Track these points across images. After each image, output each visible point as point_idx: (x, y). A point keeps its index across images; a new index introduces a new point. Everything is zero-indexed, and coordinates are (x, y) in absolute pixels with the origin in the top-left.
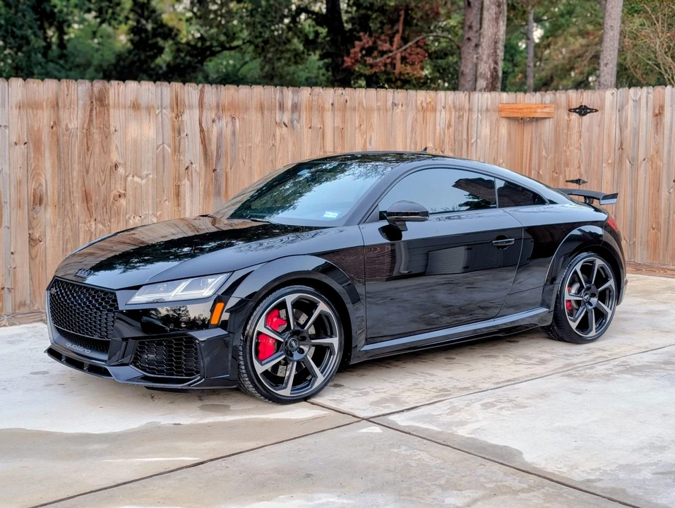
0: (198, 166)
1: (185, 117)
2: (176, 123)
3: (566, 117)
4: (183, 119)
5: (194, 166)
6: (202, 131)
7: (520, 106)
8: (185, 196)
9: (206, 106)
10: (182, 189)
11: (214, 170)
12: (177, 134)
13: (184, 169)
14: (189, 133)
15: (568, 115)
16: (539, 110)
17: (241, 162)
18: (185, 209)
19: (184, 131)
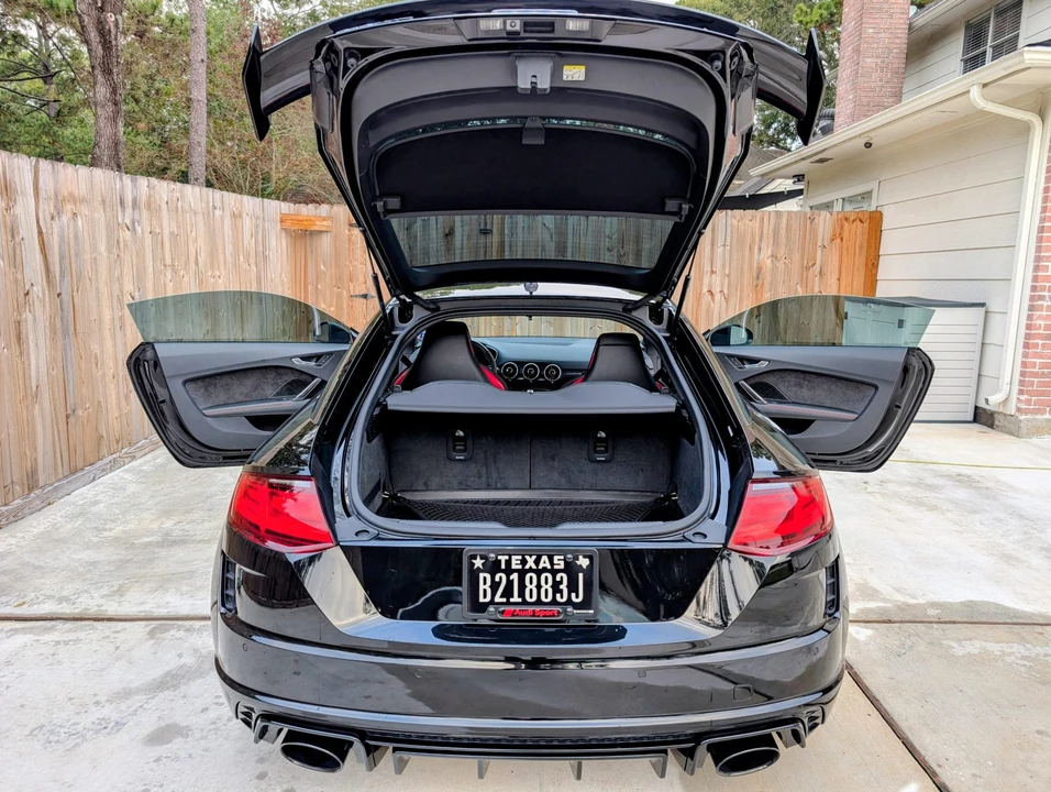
0: (40, 289)
1: (19, 210)
2: (8, 218)
3: (347, 232)
4: (16, 212)
5: (35, 288)
6: (40, 233)
7: (300, 218)
8: (27, 338)
9: (42, 194)
10: (23, 325)
11: (59, 295)
12: (10, 239)
13: (22, 295)
14: (25, 236)
15: (349, 230)
16: (318, 223)
17: (88, 281)
18: (29, 360)
19: (19, 233)
